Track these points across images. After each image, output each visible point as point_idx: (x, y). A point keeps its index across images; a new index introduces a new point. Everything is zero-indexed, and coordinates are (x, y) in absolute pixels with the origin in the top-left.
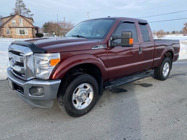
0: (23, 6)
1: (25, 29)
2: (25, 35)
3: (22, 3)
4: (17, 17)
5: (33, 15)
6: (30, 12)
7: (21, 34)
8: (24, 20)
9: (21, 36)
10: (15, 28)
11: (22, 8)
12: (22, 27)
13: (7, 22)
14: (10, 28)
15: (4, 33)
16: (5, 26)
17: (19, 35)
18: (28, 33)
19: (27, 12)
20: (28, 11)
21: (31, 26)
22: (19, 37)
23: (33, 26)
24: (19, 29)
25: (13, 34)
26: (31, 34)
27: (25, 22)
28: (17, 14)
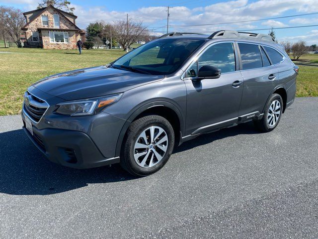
1: (64, 33)
5: (73, 8)
6: (69, 3)
7: (58, 41)
8: (62, 18)
9: (58, 44)
10: (47, 32)
12: (56, 30)
14: (39, 30)
15: (28, 39)
16: (29, 27)
17: (55, 42)
20: (66, 3)
21: (73, 28)
22: (53, 47)
23: (76, 27)
24: (54, 32)
25: (44, 41)
26: (73, 42)
27: (63, 21)
28: (51, 6)
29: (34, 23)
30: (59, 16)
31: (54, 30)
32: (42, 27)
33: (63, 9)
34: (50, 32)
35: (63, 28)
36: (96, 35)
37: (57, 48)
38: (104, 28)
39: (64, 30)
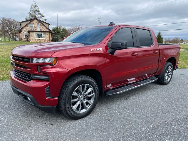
0: (38, 11)
1: (42, 33)
3: (37, 8)
4: (35, 21)
5: (46, 19)
6: (44, 16)
7: (39, 38)
8: (41, 25)
9: (39, 39)
10: (33, 32)
11: (36, 13)
12: (38, 31)
13: (25, 26)
14: (29, 32)
15: (22, 36)
16: (23, 30)
17: (37, 38)
18: (46, 37)
20: (42, 16)
21: (47, 30)
22: (36, 41)
23: (49, 30)
24: (37, 33)
25: (31, 37)
26: (48, 38)
27: (42, 26)
28: (36, 19)
29: (26, 27)
30: (40, 24)
31: (37, 31)
32: (30, 30)
33: (41, 19)
34: (35, 33)
36: (57, 34)
37: (38, 41)
38: (61, 30)
39: (43, 32)
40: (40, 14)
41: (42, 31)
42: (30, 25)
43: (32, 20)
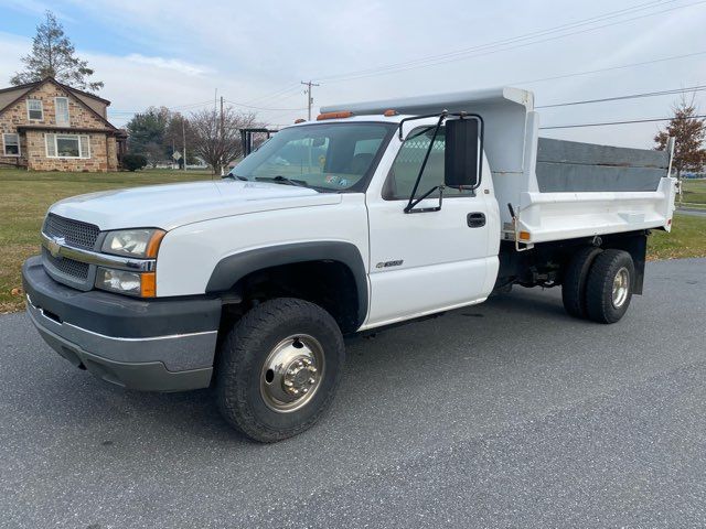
0: (65, 52)
1: (79, 137)
2: (80, 157)
3: (62, 38)
4: (49, 89)
5: (101, 84)
6: (90, 72)
7: (65, 155)
8: (75, 104)
9: (64, 161)
10: (40, 134)
11: (58, 58)
12: (62, 130)
13: (7, 109)
14: (22, 131)
17: (57, 157)
18: (92, 152)
19: (76, 74)
20: (84, 71)
21: (101, 126)
22: (53, 166)
23: (108, 124)
24: (55, 135)
25: (31, 153)
26: (100, 156)
27: (78, 111)
28: (51, 80)
29: (10, 114)
30: (68, 100)
31: (56, 130)
32: (28, 125)
33: (76, 85)
34: (46, 135)
35: (78, 127)
36: (149, 139)
37: (61, 169)
38: (167, 126)
39: (81, 131)
40: (75, 62)
41: (80, 127)
42: (28, 105)
43: (35, 86)
